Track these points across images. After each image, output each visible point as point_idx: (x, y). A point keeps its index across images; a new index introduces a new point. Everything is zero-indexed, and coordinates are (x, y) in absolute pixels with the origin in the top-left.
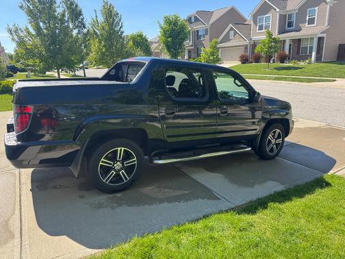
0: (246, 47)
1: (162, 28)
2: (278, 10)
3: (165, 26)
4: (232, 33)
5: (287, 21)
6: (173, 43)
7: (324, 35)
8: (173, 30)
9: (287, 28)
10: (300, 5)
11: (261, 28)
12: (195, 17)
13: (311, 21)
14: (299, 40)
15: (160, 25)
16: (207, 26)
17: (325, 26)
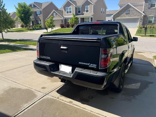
0: (62, 20)
1: (17, 9)
2: (74, 5)
3: (19, 8)
4: (55, 14)
5: (78, 10)
6: (25, 17)
7: (92, 17)
8: (24, 11)
9: (78, 13)
10: (82, 4)
11: (68, 12)
12: (34, 5)
13: (87, 11)
14: (83, 18)
15: (16, 8)
16: (41, 10)
17: (92, 13)
